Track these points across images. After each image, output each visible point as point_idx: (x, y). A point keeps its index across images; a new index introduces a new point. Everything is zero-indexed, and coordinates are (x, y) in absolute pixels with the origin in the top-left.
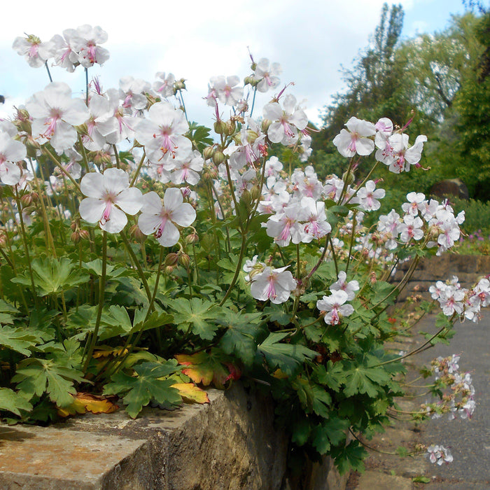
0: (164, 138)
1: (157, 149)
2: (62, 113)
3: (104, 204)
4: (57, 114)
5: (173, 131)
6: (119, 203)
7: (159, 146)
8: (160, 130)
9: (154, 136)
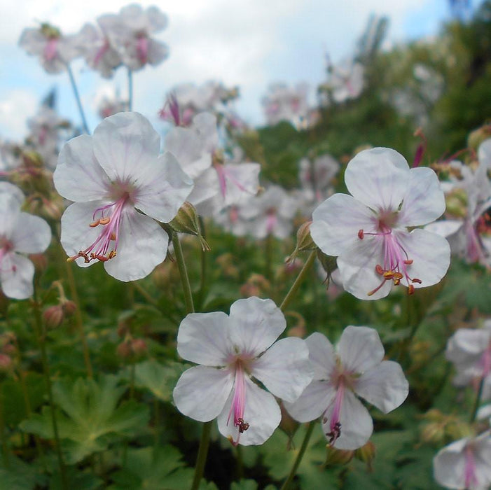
0: (380, 238)
1: (365, 265)
2: (137, 191)
3: (230, 376)
4: (124, 193)
5: (401, 220)
6: (262, 375)
7: (370, 256)
8: (373, 219)
9: (361, 235)
